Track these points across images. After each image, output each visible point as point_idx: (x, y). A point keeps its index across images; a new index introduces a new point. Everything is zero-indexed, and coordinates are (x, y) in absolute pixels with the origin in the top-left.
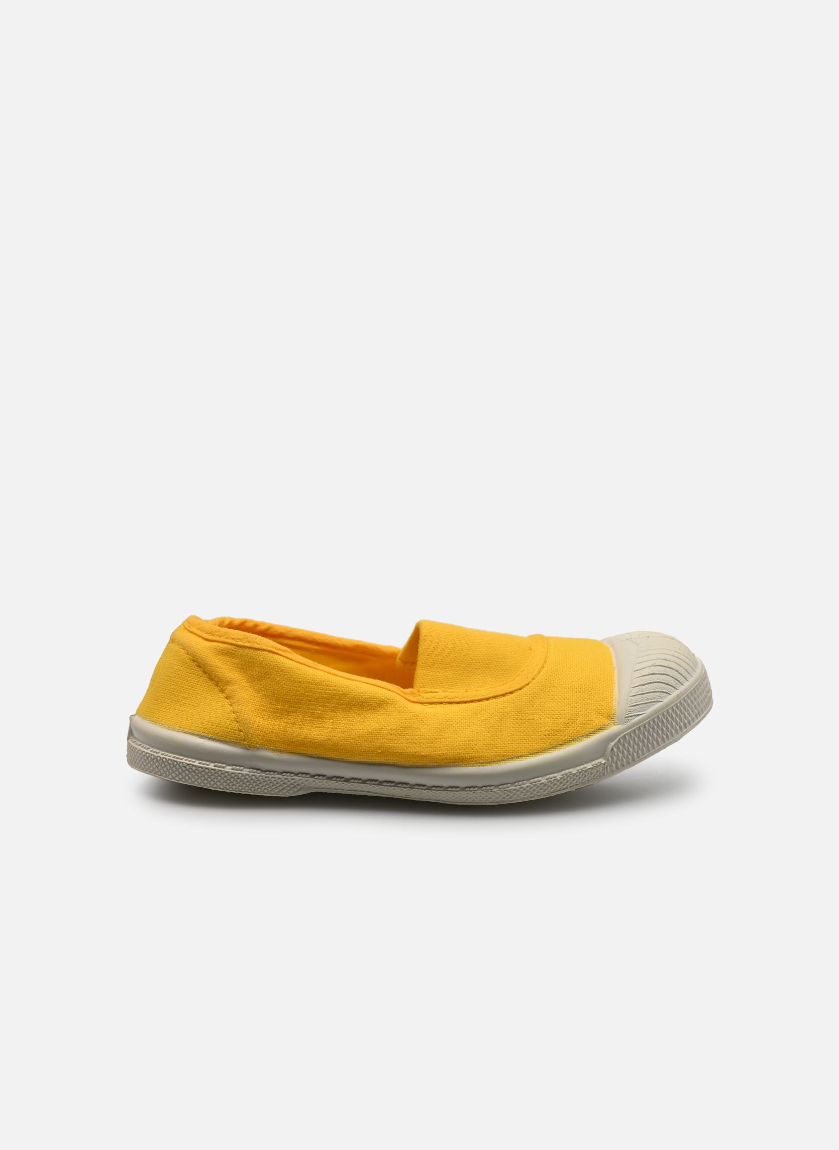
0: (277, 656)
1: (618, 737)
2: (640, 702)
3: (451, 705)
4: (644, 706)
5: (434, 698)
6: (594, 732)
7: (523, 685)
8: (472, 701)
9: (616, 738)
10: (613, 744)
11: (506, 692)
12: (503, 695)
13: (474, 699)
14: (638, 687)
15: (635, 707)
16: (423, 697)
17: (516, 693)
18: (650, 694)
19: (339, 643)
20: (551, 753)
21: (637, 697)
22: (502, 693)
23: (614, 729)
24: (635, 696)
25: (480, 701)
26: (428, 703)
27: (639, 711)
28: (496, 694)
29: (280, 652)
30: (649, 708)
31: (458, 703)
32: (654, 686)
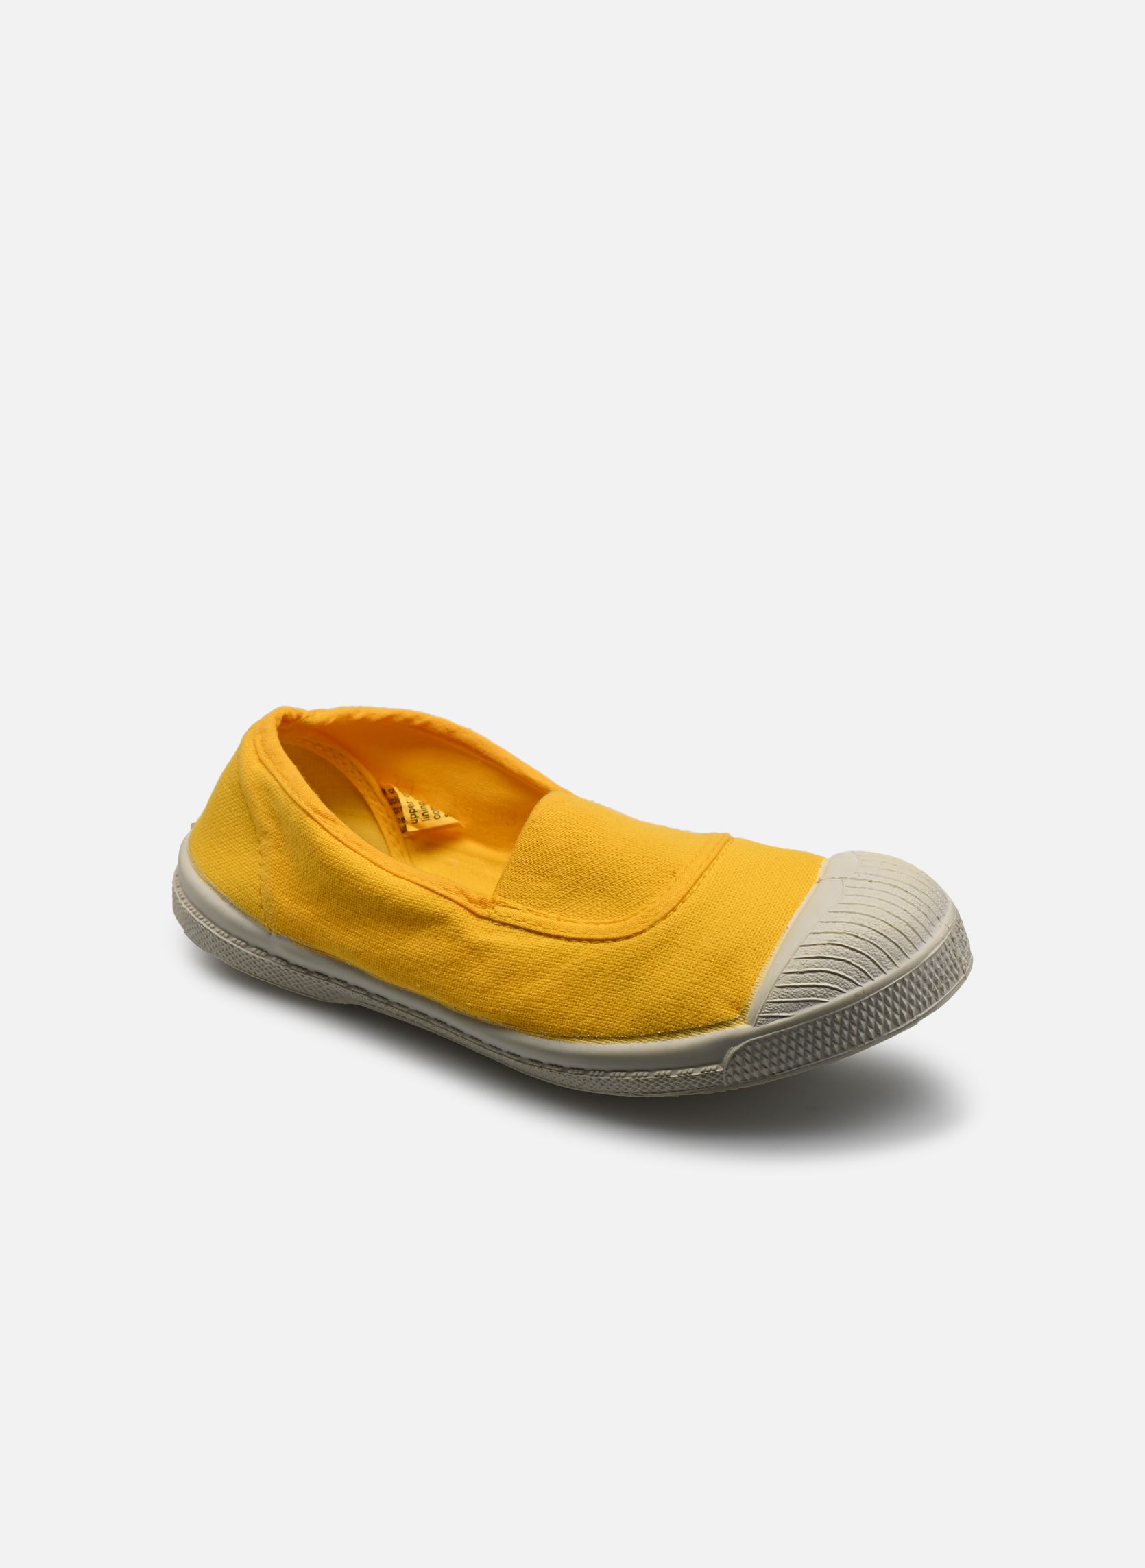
0: (312, 820)
1: (744, 1041)
2: (789, 997)
3: (529, 935)
4: (793, 1005)
5: (510, 917)
6: (711, 1027)
7: (634, 932)
8: (558, 937)
9: (740, 1043)
10: (735, 1049)
11: (606, 936)
12: (602, 941)
13: (562, 934)
14: (792, 975)
15: (778, 1005)
16: (496, 912)
17: (621, 942)
18: (808, 988)
19: (506, 764)
20: (644, 1043)
21: (785, 990)
22: (601, 937)
23: (742, 1028)
24: (784, 987)
25: (569, 939)
26: (499, 922)
27: (783, 1012)
28: (592, 936)
29: (317, 817)
30: (800, 1009)
31: (540, 934)
32: (819, 976)
